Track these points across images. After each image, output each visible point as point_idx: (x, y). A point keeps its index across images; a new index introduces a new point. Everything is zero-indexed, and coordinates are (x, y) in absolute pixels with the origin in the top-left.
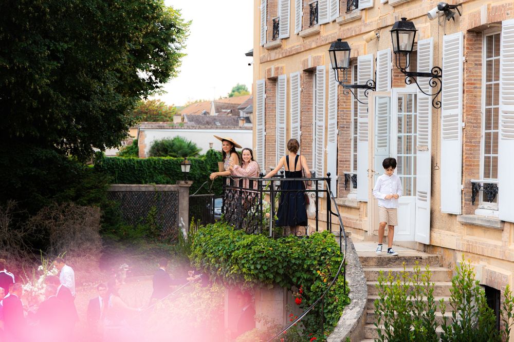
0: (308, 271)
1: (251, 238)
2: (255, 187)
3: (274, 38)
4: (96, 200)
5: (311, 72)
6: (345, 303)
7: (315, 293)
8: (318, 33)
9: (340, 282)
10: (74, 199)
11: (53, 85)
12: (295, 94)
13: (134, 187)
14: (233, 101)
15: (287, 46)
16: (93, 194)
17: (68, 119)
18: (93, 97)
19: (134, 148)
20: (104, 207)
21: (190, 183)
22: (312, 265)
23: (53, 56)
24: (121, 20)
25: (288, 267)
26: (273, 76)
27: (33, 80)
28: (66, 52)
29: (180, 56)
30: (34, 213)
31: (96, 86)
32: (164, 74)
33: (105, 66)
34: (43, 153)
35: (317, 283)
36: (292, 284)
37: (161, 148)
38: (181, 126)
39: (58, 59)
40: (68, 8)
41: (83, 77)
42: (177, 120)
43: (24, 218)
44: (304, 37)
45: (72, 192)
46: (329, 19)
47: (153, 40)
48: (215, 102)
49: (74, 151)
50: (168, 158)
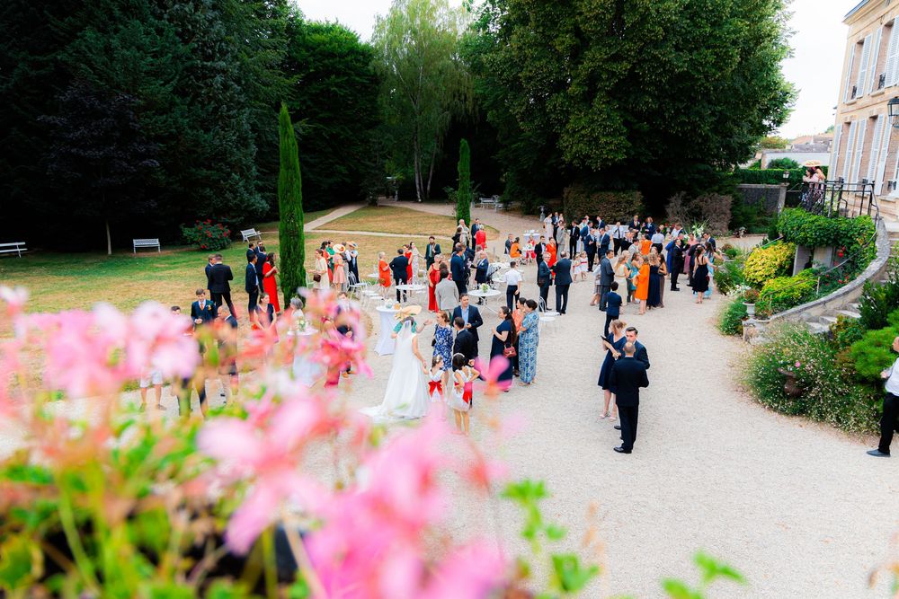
0: (850, 238)
1: (815, 217)
2: (822, 188)
3: (852, 97)
4: (730, 192)
5: (874, 118)
6: (873, 258)
7: (853, 251)
8: (883, 93)
9: (871, 245)
10: (717, 192)
11: (711, 130)
12: (861, 132)
13: (753, 186)
14: (827, 136)
15: (860, 103)
16: (729, 189)
17: (718, 148)
18: (734, 136)
19: (759, 164)
20: (734, 196)
21: (788, 184)
22: (853, 235)
23: (713, 114)
24: (755, 92)
25: (838, 235)
26: (848, 121)
27: (700, 128)
28: (720, 112)
29: (790, 111)
30: (695, 198)
31: (736, 130)
32: (778, 123)
33: (742, 119)
34: (702, 167)
35: (855, 246)
36: (839, 245)
37: (775, 164)
38: (789, 151)
39: (715, 116)
40: (724, 87)
41: (729, 124)
42: (788, 147)
43: (689, 201)
44: (873, 96)
45: (716, 188)
46: (892, 84)
47: (774, 103)
48: (814, 136)
49: (721, 165)
50: (778, 169)
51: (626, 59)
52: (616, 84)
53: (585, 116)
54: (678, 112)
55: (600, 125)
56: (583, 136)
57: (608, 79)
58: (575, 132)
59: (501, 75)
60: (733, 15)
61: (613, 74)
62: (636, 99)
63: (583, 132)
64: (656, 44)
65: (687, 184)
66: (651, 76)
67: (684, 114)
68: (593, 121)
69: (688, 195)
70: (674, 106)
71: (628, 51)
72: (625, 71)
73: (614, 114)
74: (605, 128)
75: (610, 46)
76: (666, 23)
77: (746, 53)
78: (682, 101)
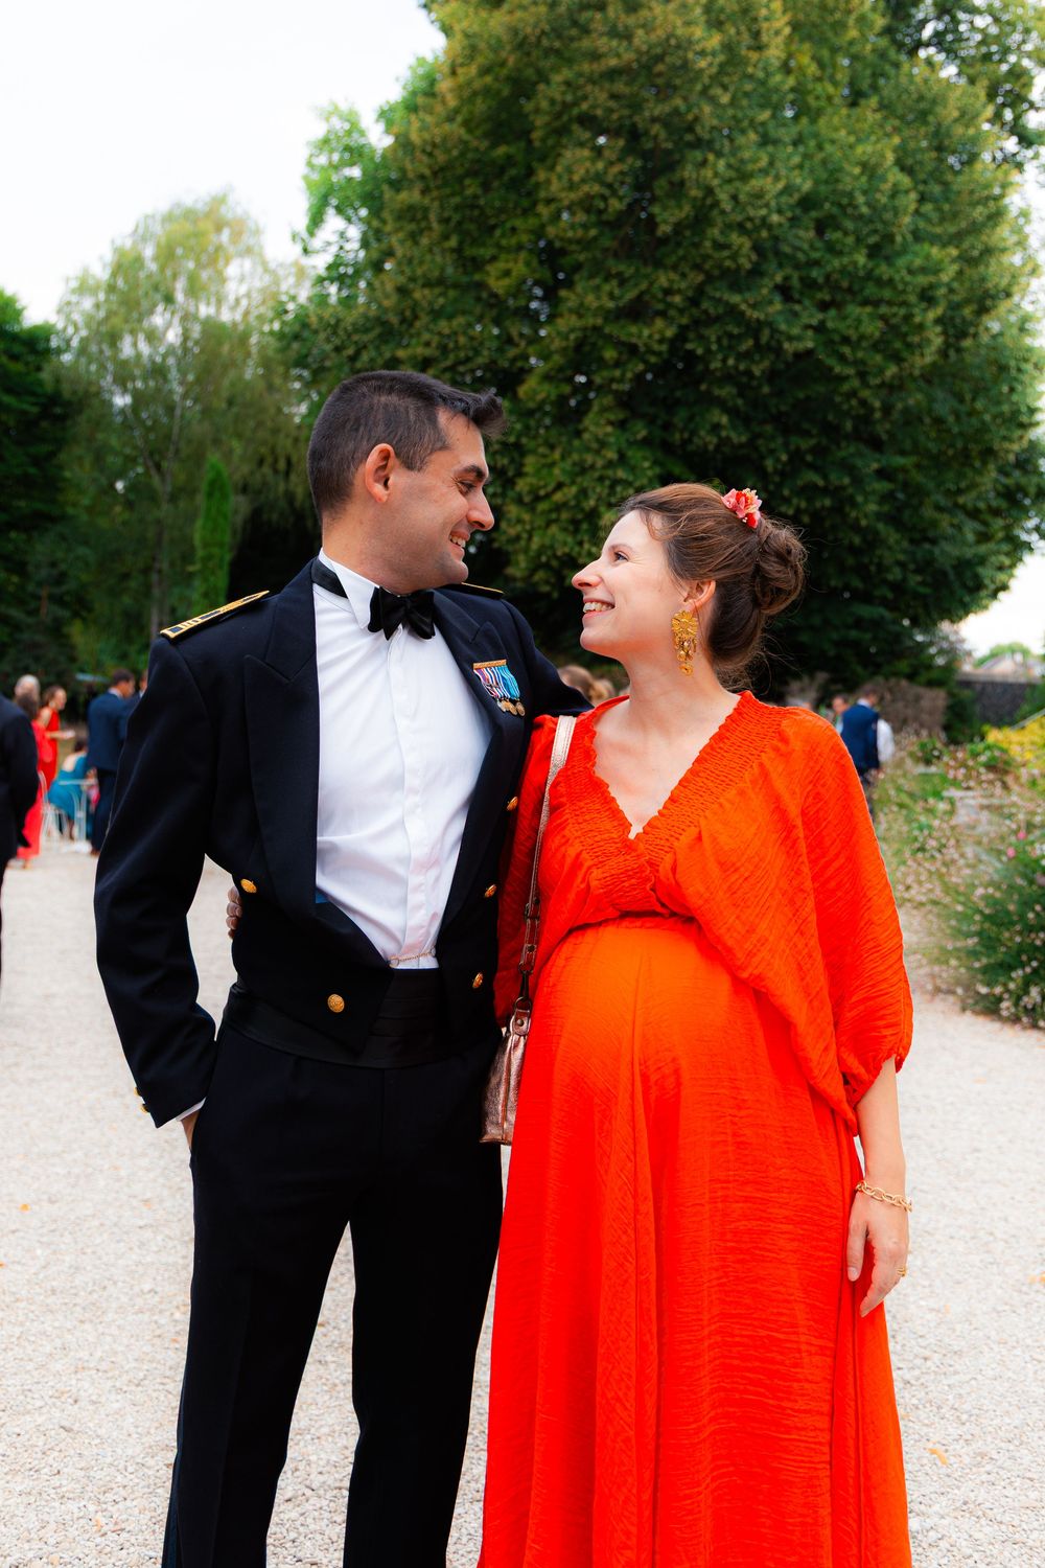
10: (906, 677)
11: (883, 515)
18: (943, 540)
24: (985, 427)
31: (946, 525)
41: (929, 509)
45: (904, 668)
51: (663, 314)
52: (639, 378)
53: (563, 458)
54: (796, 457)
55: (601, 479)
56: (558, 508)
57: (617, 364)
58: (537, 499)
59: (353, 359)
60: (917, 236)
61: (633, 350)
62: (691, 418)
63: (558, 497)
64: (737, 280)
65: (832, 653)
66: (724, 361)
67: (812, 467)
68: (582, 469)
69: (833, 681)
70: (786, 445)
71: (668, 292)
72: (661, 341)
73: (635, 455)
74: (612, 487)
75: (623, 281)
76: (757, 229)
77: (957, 330)
78: (807, 434)
